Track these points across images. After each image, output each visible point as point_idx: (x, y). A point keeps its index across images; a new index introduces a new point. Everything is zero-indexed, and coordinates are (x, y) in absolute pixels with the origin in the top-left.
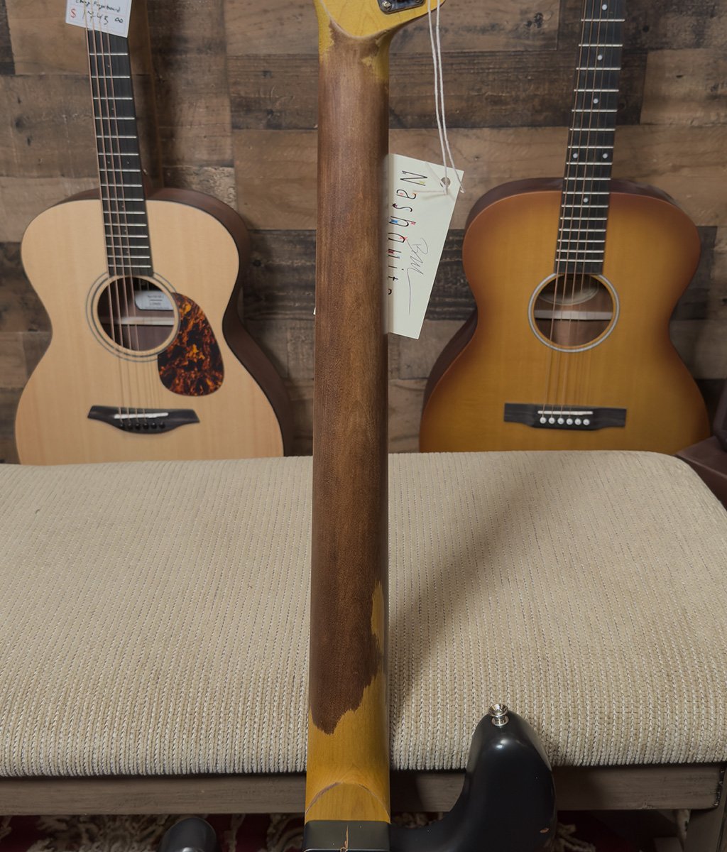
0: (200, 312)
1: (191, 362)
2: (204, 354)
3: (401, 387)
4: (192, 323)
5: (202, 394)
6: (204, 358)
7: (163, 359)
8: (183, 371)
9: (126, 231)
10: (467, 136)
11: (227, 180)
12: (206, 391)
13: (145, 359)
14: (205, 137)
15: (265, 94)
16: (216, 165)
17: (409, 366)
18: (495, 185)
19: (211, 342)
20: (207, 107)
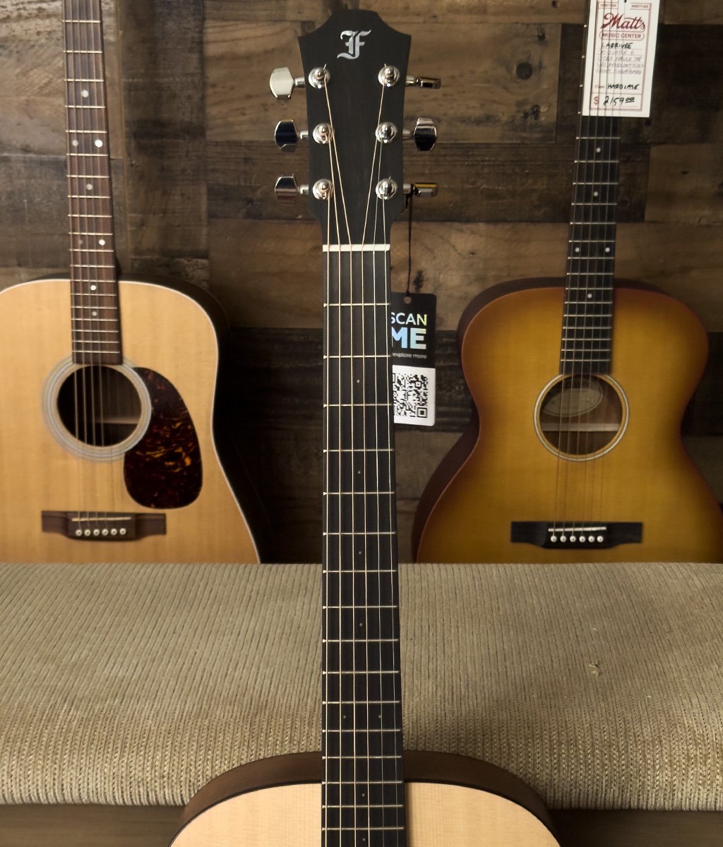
10: (461, 231)
11: (200, 272)
14: (178, 226)
15: (245, 182)
16: (190, 256)
20: (182, 195)
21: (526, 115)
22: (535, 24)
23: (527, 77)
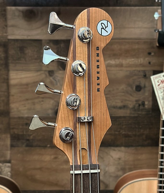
10: (114, 150)
11: (7, 169)
16: (3, 162)
21: (139, 105)
22: (142, 71)
23: (140, 91)
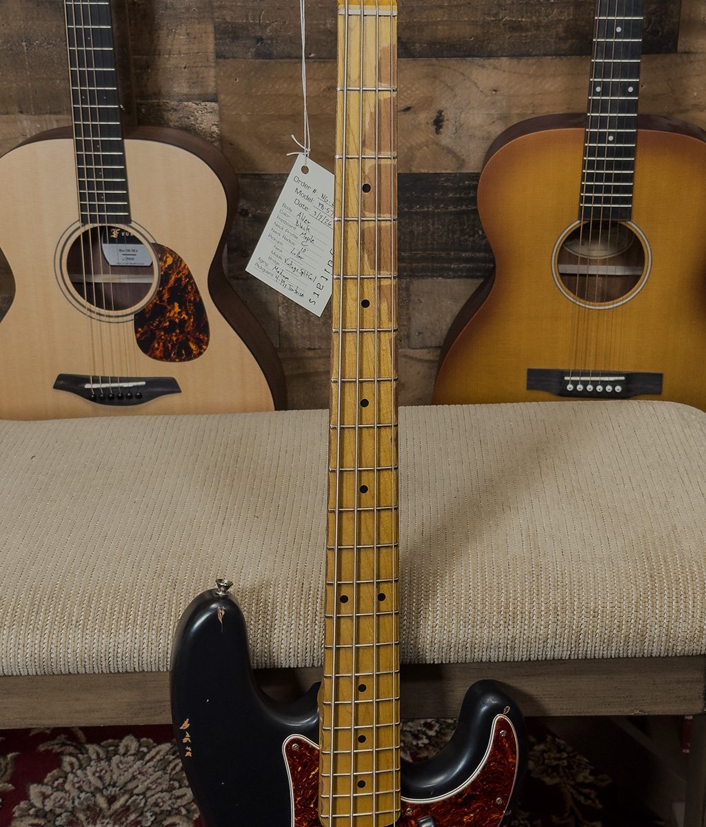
0: (183, 265)
1: (172, 322)
2: (187, 314)
3: (411, 358)
4: (173, 278)
5: (184, 360)
6: (186, 317)
7: (141, 320)
8: (163, 333)
9: (102, 173)
10: (483, 66)
11: (210, 116)
12: (190, 356)
13: (120, 319)
14: (185, 68)
15: (254, 19)
16: (198, 100)
17: (419, 333)
18: (515, 121)
19: (195, 299)
20: (188, 34)
